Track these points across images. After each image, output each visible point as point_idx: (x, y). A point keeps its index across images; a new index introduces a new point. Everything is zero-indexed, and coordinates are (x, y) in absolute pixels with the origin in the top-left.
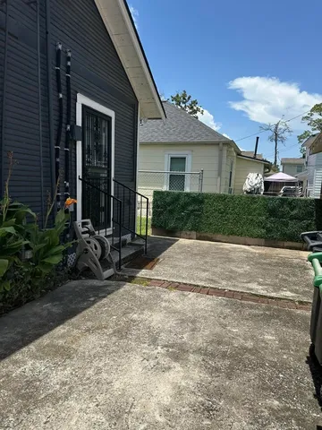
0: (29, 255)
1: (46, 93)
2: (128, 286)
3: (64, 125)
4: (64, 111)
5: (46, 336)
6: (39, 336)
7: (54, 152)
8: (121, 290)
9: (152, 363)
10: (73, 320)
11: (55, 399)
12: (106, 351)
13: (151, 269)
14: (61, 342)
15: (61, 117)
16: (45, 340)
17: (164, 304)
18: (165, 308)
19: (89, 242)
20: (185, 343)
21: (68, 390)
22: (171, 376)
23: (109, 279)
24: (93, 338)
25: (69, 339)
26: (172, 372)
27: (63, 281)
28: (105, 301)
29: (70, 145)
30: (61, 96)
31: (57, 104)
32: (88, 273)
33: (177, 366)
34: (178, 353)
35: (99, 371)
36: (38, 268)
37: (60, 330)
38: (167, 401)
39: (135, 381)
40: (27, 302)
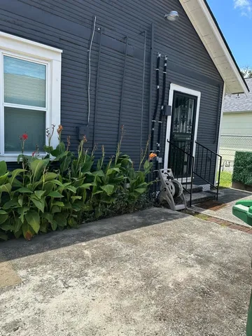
0: (128, 186)
1: (148, 87)
2: (190, 217)
3: (159, 106)
4: (160, 97)
5: (128, 232)
6: (125, 230)
7: (151, 124)
8: (185, 219)
9: (183, 260)
10: (146, 228)
11: (121, 260)
12: (157, 247)
13: (215, 210)
14: (135, 236)
15: (157, 101)
16: (127, 233)
17: (211, 233)
18: (210, 235)
19: (168, 184)
20: (212, 257)
21: (129, 258)
22: (190, 270)
23: (180, 211)
24: (153, 239)
25: (140, 236)
26: (192, 268)
27: (149, 206)
28: (169, 222)
29: (162, 119)
30: (158, 87)
31: (155, 92)
32: (166, 205)
33: (198, 267)
34: (203, 261)
35: (148, 255)
36: (132, 194)
37: (137, 231)
38: (180, 280)
39: (167, 266)
40: (124, 213)
